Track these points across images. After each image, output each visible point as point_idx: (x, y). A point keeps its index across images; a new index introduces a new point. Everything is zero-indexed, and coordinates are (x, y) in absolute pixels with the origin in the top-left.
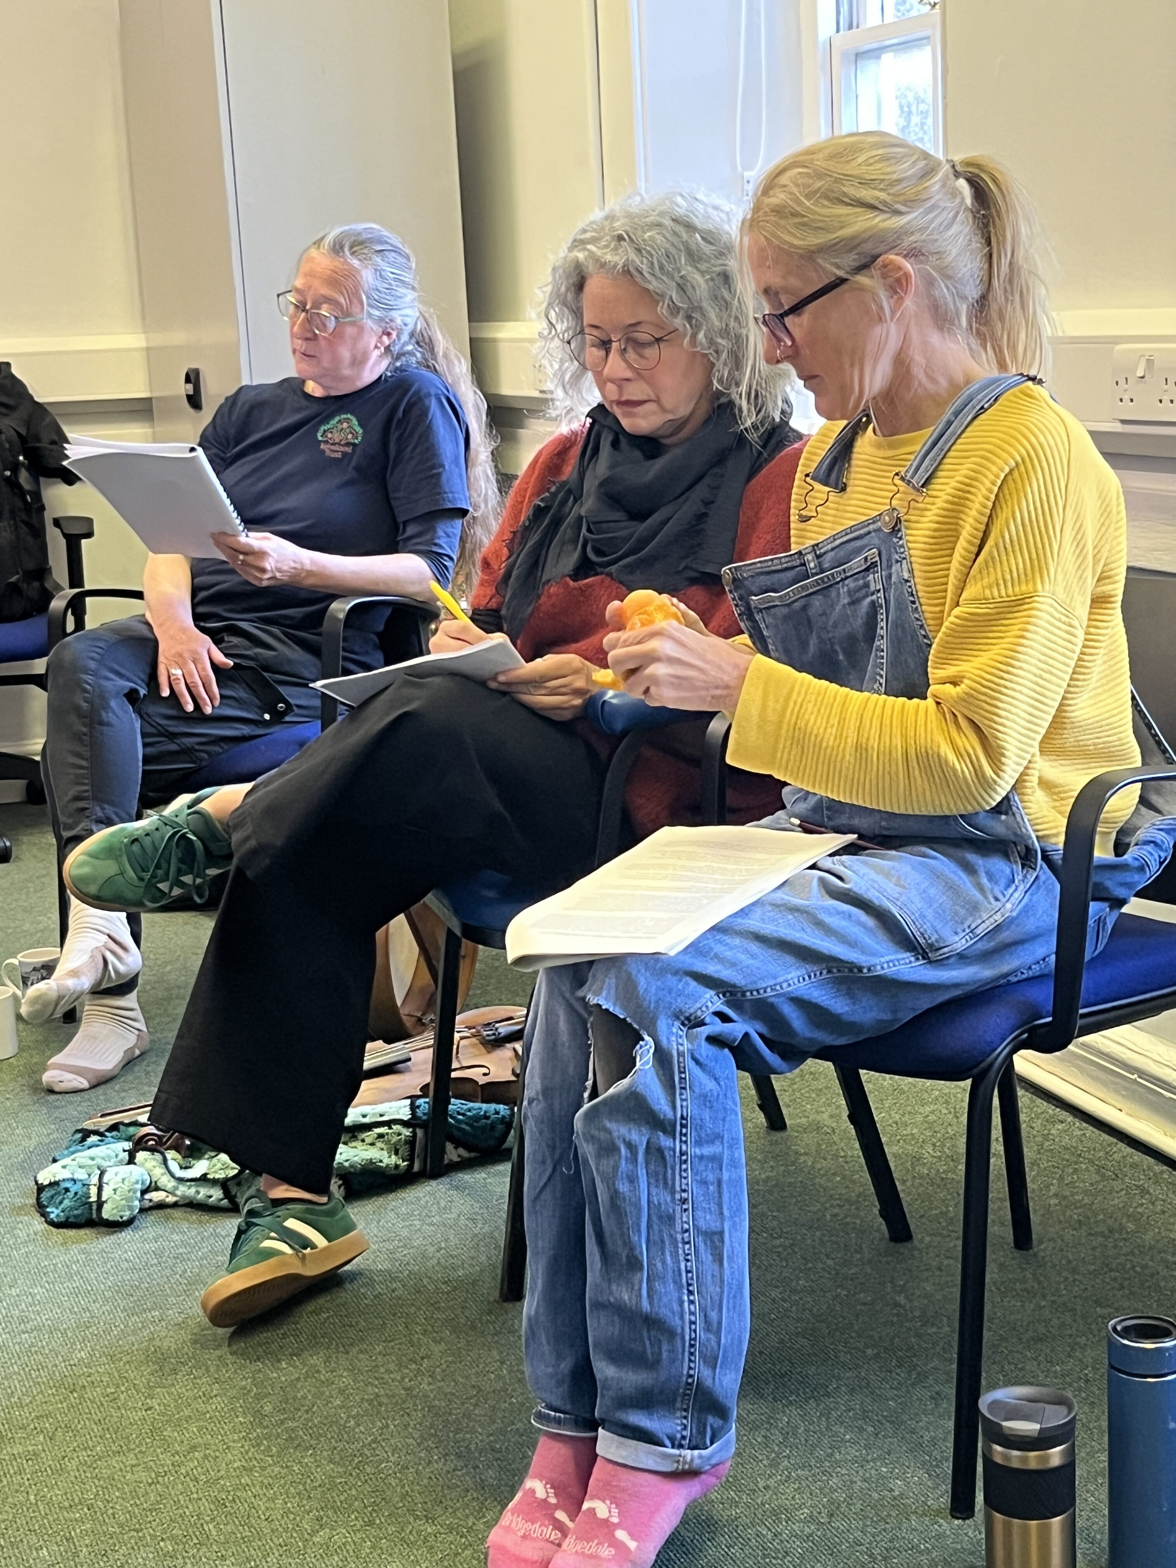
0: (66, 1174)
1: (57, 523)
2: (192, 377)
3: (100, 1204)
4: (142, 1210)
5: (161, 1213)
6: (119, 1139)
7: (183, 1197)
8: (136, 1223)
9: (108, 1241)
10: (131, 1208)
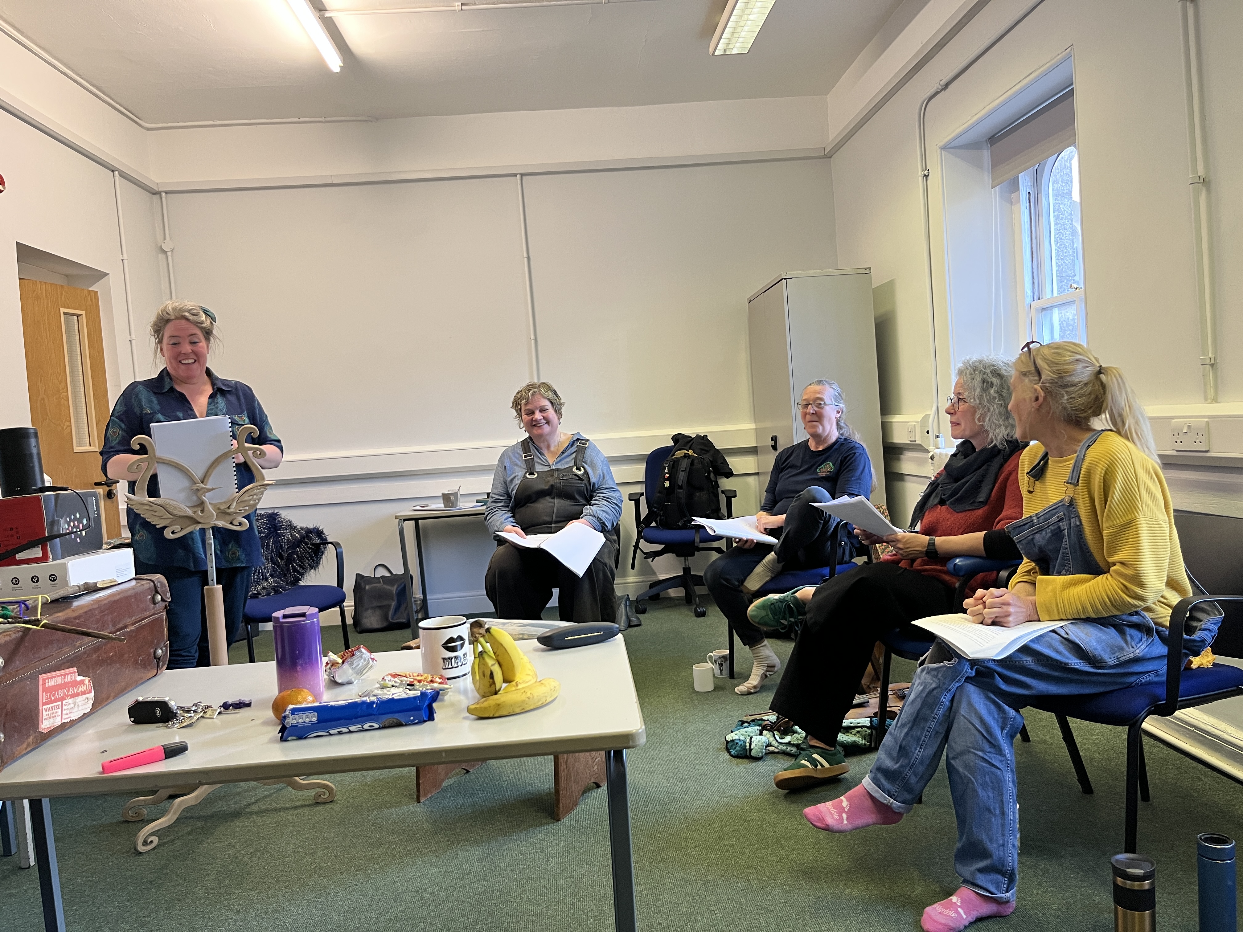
0: (737, 737)
1: (723, 492)
2: (774, 439)
3: (751, 750)
4: (766, 754)
5: (773, 755)
6: (755, 725)
7: (781, 750)
8: (764, 759)
9: (754, 765)
10: (762, 753)
